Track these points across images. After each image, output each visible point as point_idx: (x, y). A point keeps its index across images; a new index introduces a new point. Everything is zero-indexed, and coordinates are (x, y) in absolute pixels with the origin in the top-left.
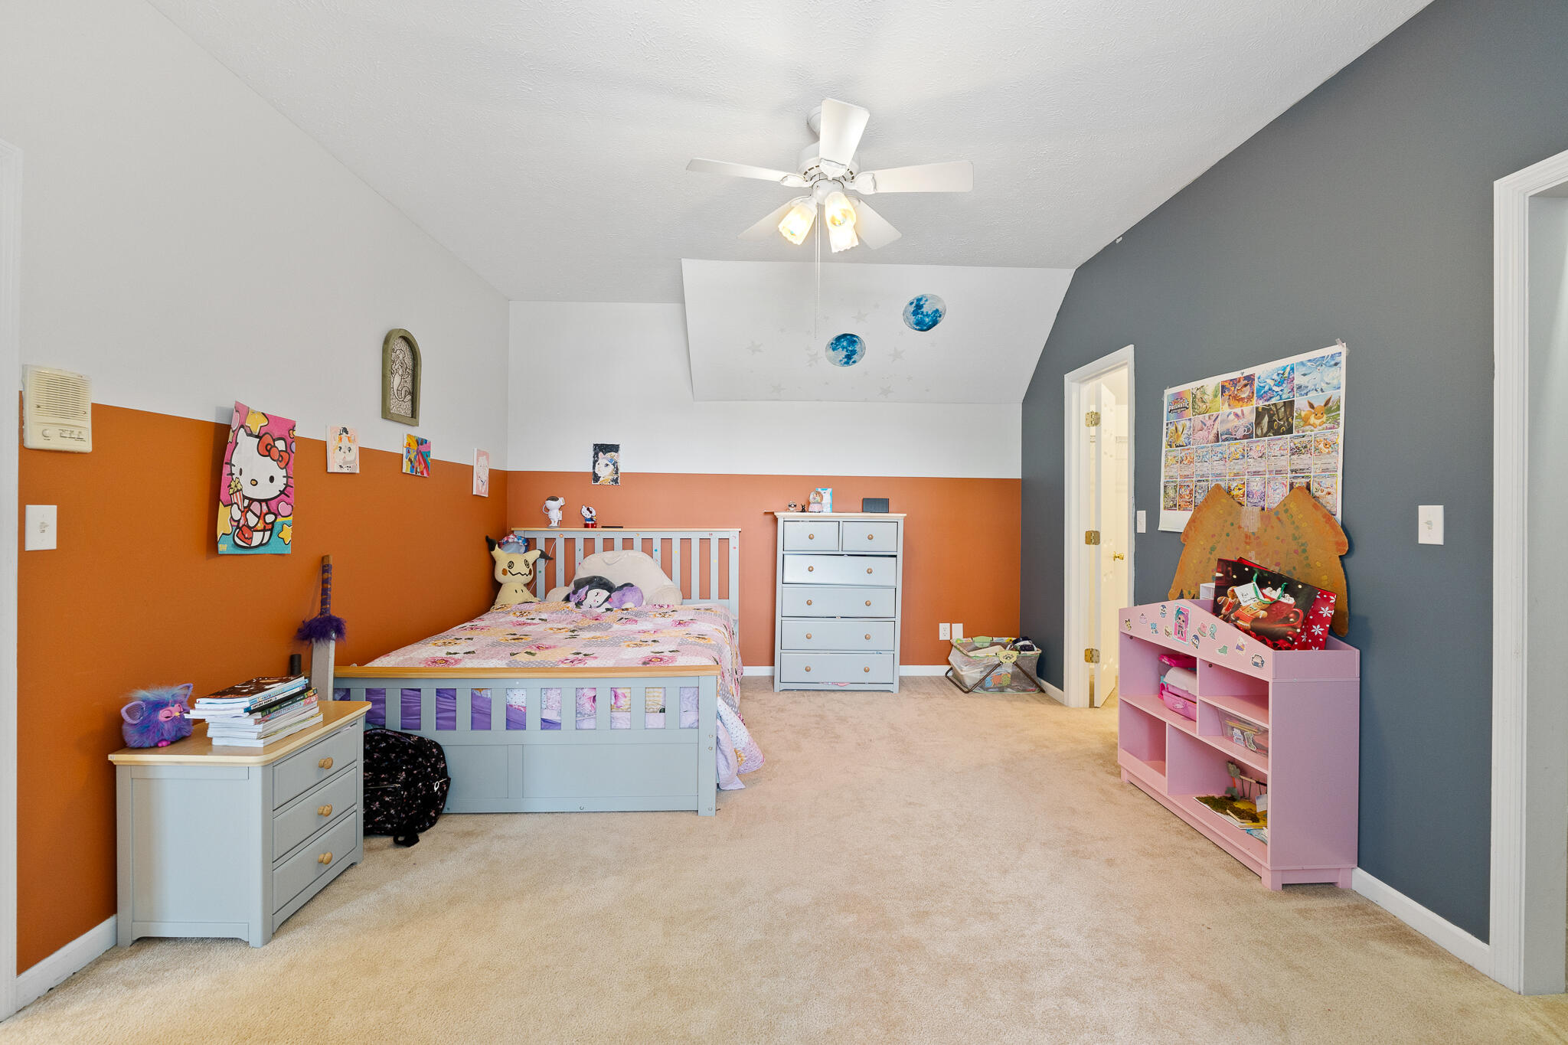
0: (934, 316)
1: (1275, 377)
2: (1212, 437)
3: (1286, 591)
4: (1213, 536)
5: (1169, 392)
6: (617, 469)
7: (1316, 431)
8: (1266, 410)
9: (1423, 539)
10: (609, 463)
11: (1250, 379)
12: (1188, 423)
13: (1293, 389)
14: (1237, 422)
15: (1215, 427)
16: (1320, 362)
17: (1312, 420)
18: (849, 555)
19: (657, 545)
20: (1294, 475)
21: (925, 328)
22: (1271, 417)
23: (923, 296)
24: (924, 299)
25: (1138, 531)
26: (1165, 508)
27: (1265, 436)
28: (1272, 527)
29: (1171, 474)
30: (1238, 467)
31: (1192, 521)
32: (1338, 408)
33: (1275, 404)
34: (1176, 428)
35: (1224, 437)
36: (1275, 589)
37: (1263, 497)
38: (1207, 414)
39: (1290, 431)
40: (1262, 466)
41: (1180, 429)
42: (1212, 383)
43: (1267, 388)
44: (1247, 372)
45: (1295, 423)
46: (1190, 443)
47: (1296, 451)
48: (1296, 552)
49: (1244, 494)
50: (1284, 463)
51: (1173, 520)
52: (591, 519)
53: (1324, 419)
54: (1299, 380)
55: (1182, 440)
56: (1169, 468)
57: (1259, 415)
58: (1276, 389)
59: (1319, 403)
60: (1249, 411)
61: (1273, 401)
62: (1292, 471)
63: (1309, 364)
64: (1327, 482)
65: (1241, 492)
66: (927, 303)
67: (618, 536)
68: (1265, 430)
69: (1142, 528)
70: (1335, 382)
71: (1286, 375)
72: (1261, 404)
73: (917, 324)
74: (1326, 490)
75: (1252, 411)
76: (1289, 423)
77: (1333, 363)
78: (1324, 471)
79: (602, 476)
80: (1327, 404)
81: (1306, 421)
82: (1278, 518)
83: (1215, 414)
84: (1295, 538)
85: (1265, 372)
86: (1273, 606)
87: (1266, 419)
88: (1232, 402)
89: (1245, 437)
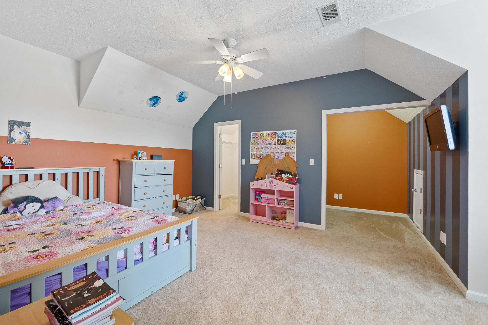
0: (184, 98)
1: (281, 134)
2: (265, 144)
3: (290, 175)
4: (266, 165)
5: (252, 133)
6: (29, 135)
7: (291, 145)
8: (279, 140)
9: (310, 164)
10: (22, 132)
11: (275, 133)
12: (258, 140)
13: (285, 137)
14: (272, 142)
15: (267, 142)
16: (291, 133)
17: (290, 143)
18: (157, 175)
19: (58, 176)
20: (286, 153)
21: (181, 101)
22: (280, 141)
23: (184, 92)
24: (184, 93)
25: (242, 164)
26: (251, 159)
27: (279, 145)
28: (281, 163)
29: (253, 151)
30: (272, 151)
31: (260, 162)
32: (295, 141)
33: (281, 139)
34: (255, 141)
35: (269, 144)
36: (288, 174)
37: (278, 157)
38: (264, 139)
39: (285, 144)
40: (278, 151)
41: (256, 141)
42: (266, 133)
43: (279, 136)
44: (275, 132)
45: (286, 143)
46: (259, 145)
47: (286, 148)
48: (287, 167)
49: (274, 156)
50: (283, 150)
51: (254, 162)
52: (11, 164)
53: (292, 143)
54: (287, 135)
55: (256, 144)
56: (252, 150)
57: (278, 141)
58: (281, 136)
59: (291, 140)
60: (275, 140)
61: (281, 138)
62: (285, 152)
63: (289, 132)
64: (293, 154)
65: (273, 156)
66: (184, 94)
67: (31, 173)
68: (279, 144)
69: (243, 163)
70: (295, 136)
71: (284, 134)
72: (278, 139)
73: (179, 99)
74: (293, 156)
75: (276, 140)
76: (285, 143)
77: (294, 133)
78: (292, 152)
79: (16, 139)
80: (293, 140)
81: (288, 143)
82: (283, 161)
83: (266, 139)
84: (286, 165)
85: (279, 132)
86: (288, 178)
87: (279, 142)
88: (271, 137)
89: (274, 145)
